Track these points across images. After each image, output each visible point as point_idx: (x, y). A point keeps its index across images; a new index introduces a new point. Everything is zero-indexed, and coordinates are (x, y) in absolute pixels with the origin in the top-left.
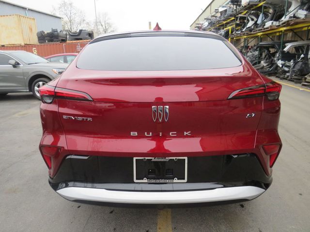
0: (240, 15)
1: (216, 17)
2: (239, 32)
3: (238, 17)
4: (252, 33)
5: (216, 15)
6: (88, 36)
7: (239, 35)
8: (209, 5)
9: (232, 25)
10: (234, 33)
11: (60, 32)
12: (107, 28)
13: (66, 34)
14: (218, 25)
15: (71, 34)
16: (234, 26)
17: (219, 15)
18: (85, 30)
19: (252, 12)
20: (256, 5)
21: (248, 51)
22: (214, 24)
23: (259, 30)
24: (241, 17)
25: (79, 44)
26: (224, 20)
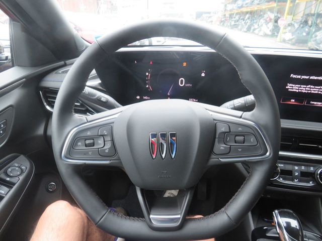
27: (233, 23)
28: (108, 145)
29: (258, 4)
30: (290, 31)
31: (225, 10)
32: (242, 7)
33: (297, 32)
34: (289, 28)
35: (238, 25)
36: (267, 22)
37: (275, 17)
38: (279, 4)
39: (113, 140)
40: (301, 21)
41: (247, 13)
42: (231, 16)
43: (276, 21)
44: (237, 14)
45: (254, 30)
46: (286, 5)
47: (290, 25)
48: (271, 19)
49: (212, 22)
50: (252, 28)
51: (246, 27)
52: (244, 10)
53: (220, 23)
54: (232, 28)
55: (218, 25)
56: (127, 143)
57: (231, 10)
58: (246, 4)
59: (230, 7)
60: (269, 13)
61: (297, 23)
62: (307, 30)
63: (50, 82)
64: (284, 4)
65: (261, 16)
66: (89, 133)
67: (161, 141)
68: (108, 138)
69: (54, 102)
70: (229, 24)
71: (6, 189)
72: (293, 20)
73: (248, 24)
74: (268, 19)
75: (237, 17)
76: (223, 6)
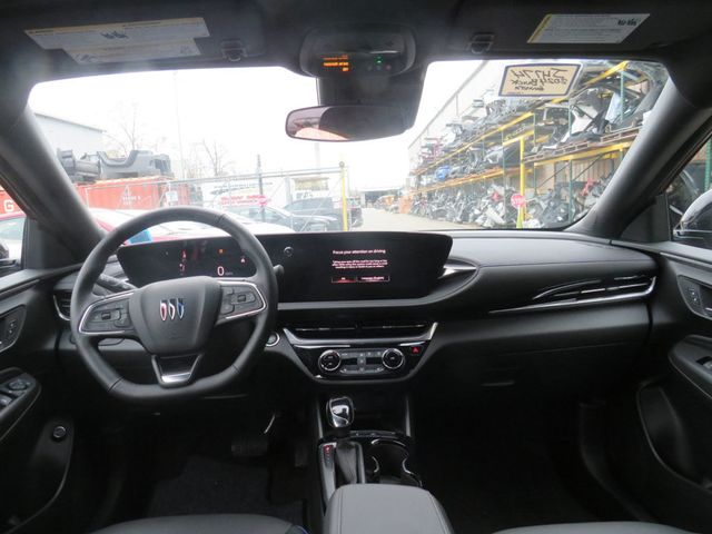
0: (547, 105)
1: (474, 119)
2: (554, 147)
3: (543, 111)
4: (601, 144)
5: (475, 115)
6: (153, 167)
7: (553, 154)
8: (452, 98)
9: (526, 131)
10: (535, 149)
11: (84, 158)
12: (219, 155)
13: (99, 165)
14: (483, 137)
15: (108, 162)
16: (533, 132)
17: (482, 113)
18: (146, 152)
19: (590, 90)
20: (598, 73)
21: (586, 195)
22: (474, 133)
23: (624, 134)
24: (550, 109)
25: (127, 187)
26: (501, 123)
27: (435, 208)
28: (124, 317)
29: (473, 172)
30: (535, 216)
31: (419, 185)
32: (447, 178)
33: (547, 216)
34: (533, 211)
35: (445, 212)
36: (494, 203)
37: (506, 191)
38: (510, 169)
39: (128, 313)
40: (550, 197)
41: (458, 187)
42: (430, 196)
43: (508, 201)
44: (441, 191)
45: (475, 217)
46: (519, 171)
47: (532, 204)
48: (499, 196)
49: (396, 208)
50: (471, 215)
51: (460, 213)
52: (452, 183)
53: (413, 209)
54: (435, 218)
55: (410, 214)
56: (140, 310)
57: (428, 185)
58: (453, 173)
59: (425, 180)
60: (495, 186)
61: (544, 200)
62: (562, 211)
63: (64, 285)
64: (516, 169)
65: (482, 193)
66: (106, 308)
67: (171, 305)
68: (124, 311)
69: (69, 309)
70: (428, 211)
71: (10, 399)
72: (536, 195)
73: (462, 208)
74: (495, 197)
75: (441, 198)
76: (413, 180)
